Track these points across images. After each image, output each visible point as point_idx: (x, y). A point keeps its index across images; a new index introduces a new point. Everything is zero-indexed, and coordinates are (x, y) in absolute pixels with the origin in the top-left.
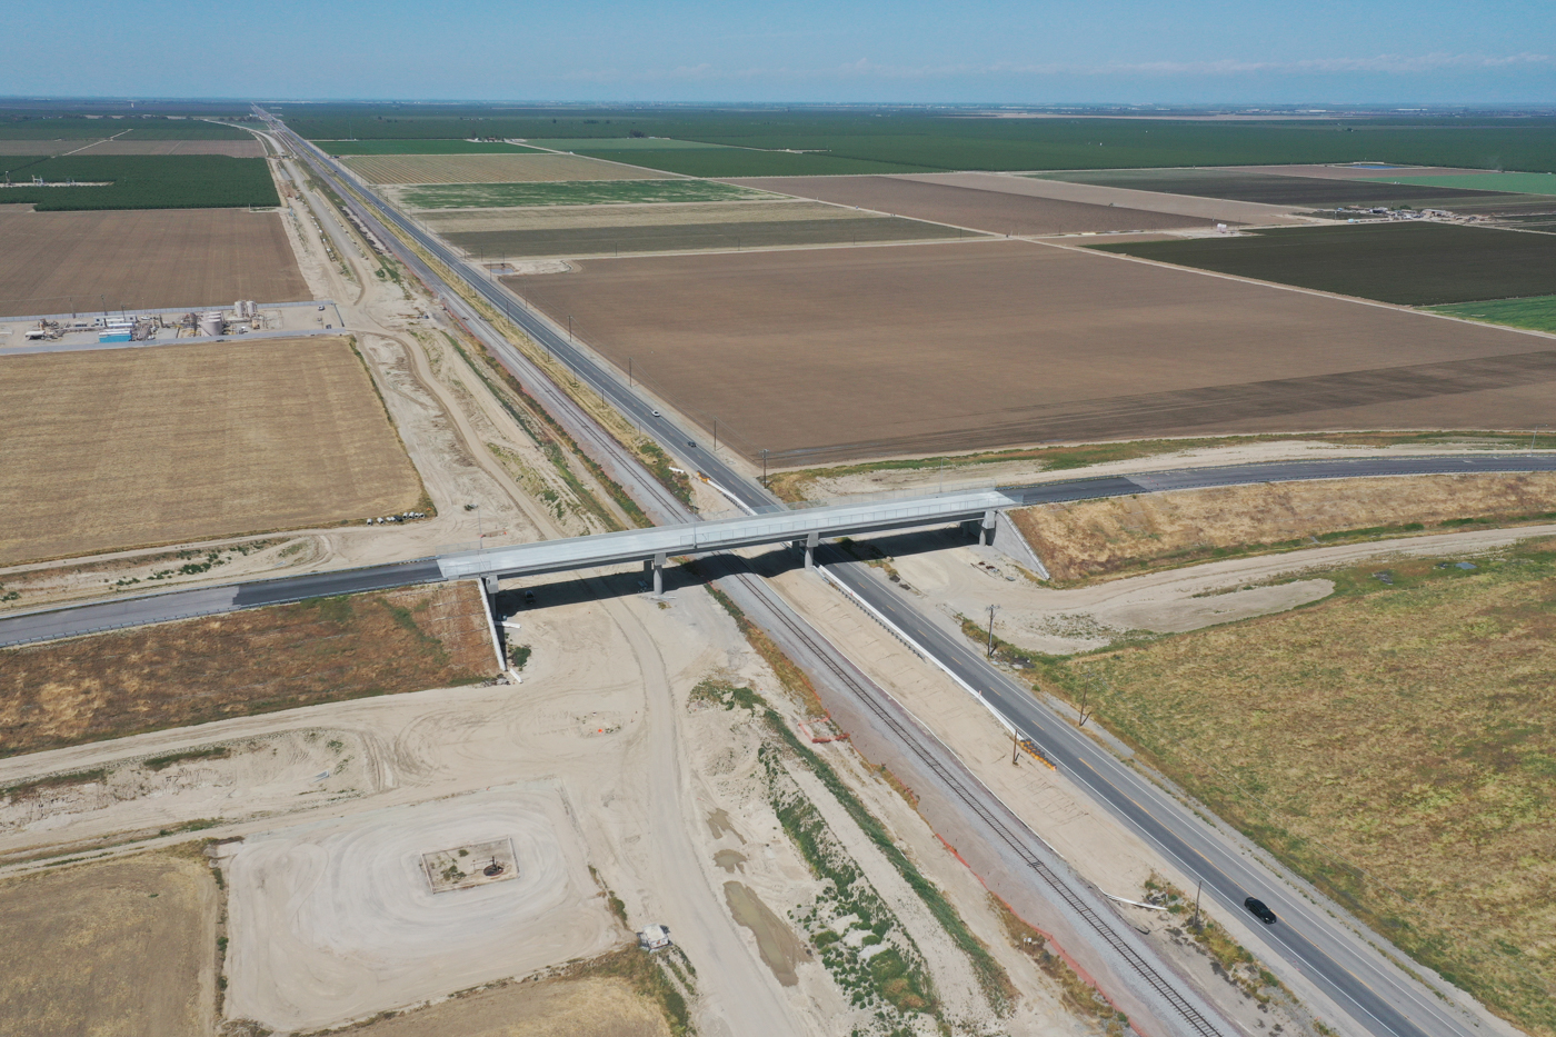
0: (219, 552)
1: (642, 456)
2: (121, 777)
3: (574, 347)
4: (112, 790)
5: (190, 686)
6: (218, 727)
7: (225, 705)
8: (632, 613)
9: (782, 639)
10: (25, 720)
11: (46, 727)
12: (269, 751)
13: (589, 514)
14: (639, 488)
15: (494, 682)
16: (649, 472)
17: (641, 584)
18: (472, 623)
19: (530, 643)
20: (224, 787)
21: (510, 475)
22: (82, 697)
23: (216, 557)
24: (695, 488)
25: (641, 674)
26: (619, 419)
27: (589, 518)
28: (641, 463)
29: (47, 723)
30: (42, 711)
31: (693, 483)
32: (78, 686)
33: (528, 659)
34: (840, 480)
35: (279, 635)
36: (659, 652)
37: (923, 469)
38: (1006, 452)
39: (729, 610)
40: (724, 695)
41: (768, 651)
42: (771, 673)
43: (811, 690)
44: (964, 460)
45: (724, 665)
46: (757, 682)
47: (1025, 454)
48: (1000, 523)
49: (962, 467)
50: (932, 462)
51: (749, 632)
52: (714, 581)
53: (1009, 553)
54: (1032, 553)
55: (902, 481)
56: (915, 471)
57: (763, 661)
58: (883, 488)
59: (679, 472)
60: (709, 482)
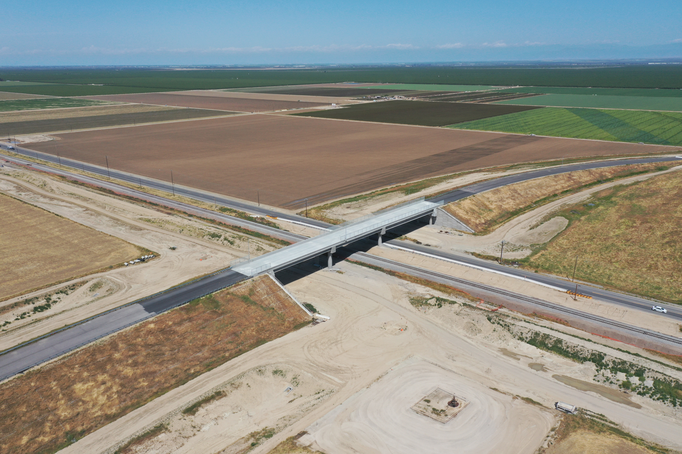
0: (50, 296)
2: (176, 424)
4: (177, 434)
5: (161, 364)
6: (199, 382)
7: (189, 369)
9: (417, 275)
10: (76, 411)
11: (93, 411)
12: (244, 386)
15: (315, 322)
16: (242, 218)
17: (316, 265)
18: (281, 295)
20: (239, 412)
22: (103, 387)
23: (50, 299)
24: (275, 222)
25: (377, 302)
29: (92, 408)
30: (84, 402)
31: (271, 220)
32: (95, 380)
34: (333, 209)
35: (190, 324)
37: (360, 201)
38: (382, 190)
39: (372, 268)
40: (428, 302)
41: (417, 281)
42: (431, 289)
43: (460, 291)
44: (371, 195)
45: (407, 290)
46: (431, 294)
47: (391, 190)
48: (440, 213)
49: (374, 198)
50: (360, 197)
51: (397, 275)
52: (348, 258)
53: (446, 226)
54: (462, 223)
55: (358, 206)
56: (358, 202)
57: (419, 285)
58: (356, 210)
59: (257, 217)
60: (278, 218)
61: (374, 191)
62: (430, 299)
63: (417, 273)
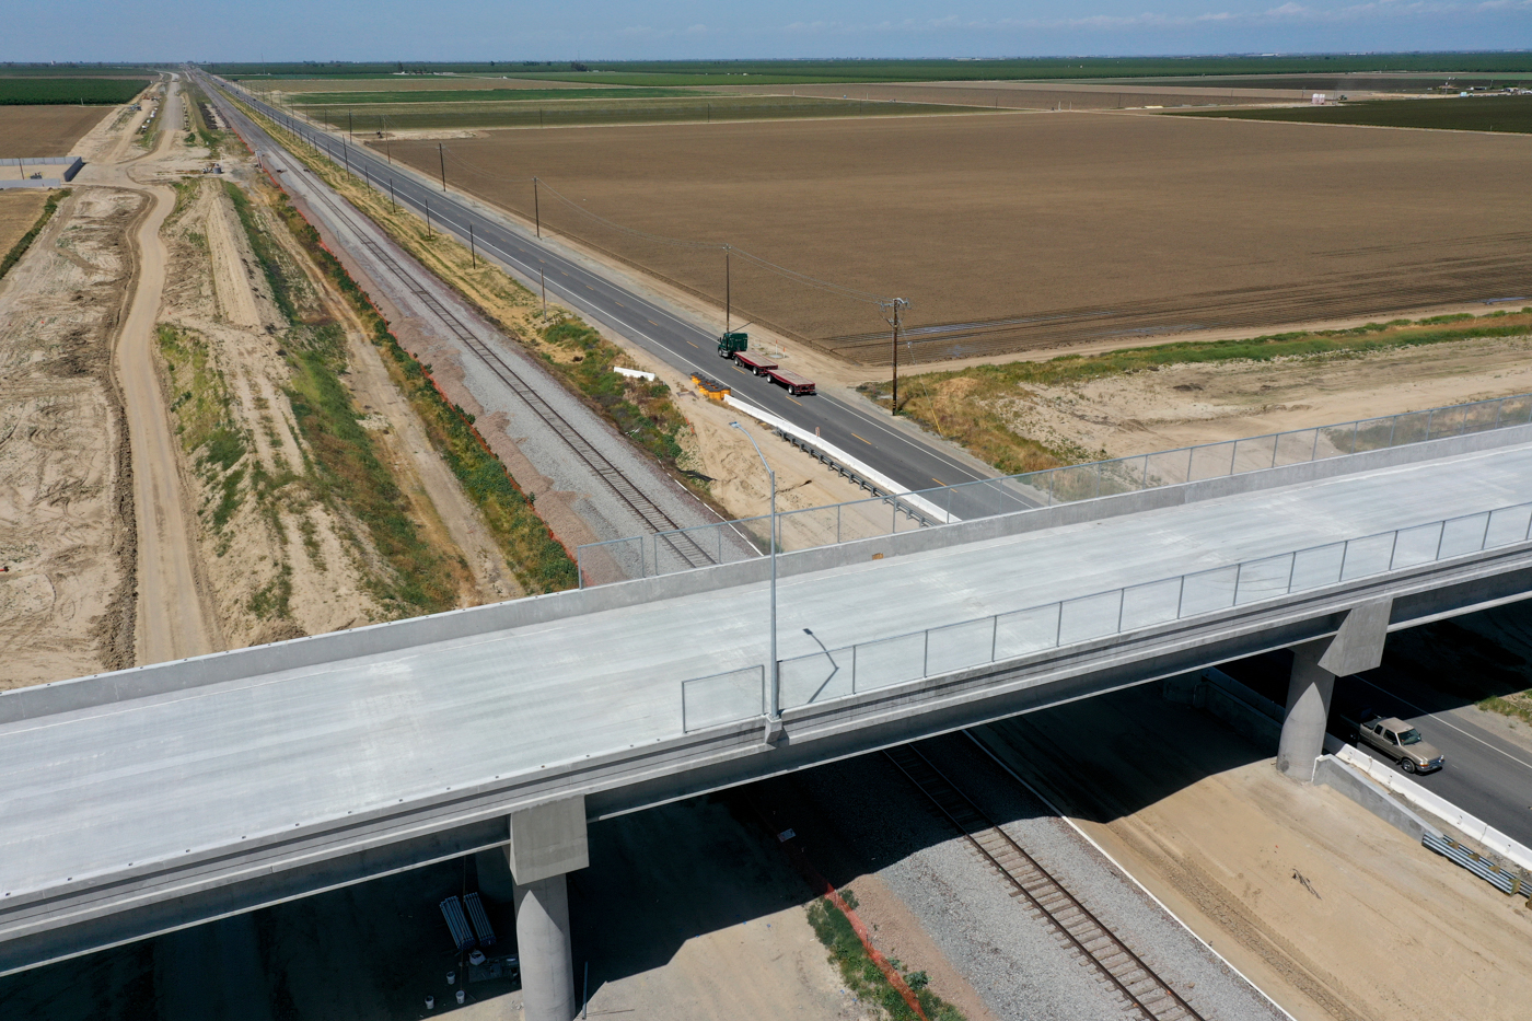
1: (546, 347)
3: (449, 196)
13: (317, 513)
14: (525, 421)
16: (562, 382)
21: (170, 393)
24: (690, 417)
26: (504, 282)
27: (308, 529)
28: (544, 363)
31: (684, 405)
34: (1092, 389)
37: (1278, 361)
38: (1436, 320)
44: (1360, 340)
47: (1490, 323)
49: (1376, 356)
50: (1284, 345)
55: (1257, 386)
56: (1263, 364)
58: (1228, 409)
59: (642, 379)
60: (728, 399)
61: (1381, 320)
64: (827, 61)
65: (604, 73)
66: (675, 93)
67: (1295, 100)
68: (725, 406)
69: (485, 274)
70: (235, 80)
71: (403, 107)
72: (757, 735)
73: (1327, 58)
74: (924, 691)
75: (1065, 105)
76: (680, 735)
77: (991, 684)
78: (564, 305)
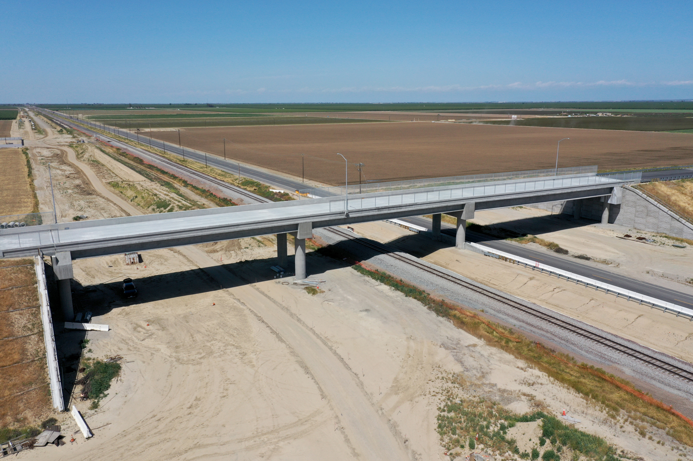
1: (243, 187)
8: (275, 302)
15: (30, 440)
17: (275, 269)
18: (11, 324)
19: (121, 353)
21: (126, 198)
25: (323, 396)
26: (220, 172)
31: (295, 197)
33: (113, 382)
36: (335, 353)
39: (402, 291)
40: (511, 434)
41: (508, 341)
42: (543, 377)
43: (659, 407)
45: (457, 369)
46: (539, 397)
48: (630, 196)
51: (455, 316)
52: (363, 262)
53: (642, 227)
54: (684, 221)
57: (509, 357)
59: (279, 192)
60: (308, 195)
62: (525, 419)
63: (517, 319)
64: (317, 104)
65: (221, 108)
66: (257, 115)
67: (506, 118)
68: (308, 197)
69: (211, 170)
70: (57, 111)
71: (142, 120)
72: (343, 214)
73: (523, 103)
74: (375, 209)
75: (417, 119)
76: (329, 212)
77: (389, 210)
78: (245, 177)
